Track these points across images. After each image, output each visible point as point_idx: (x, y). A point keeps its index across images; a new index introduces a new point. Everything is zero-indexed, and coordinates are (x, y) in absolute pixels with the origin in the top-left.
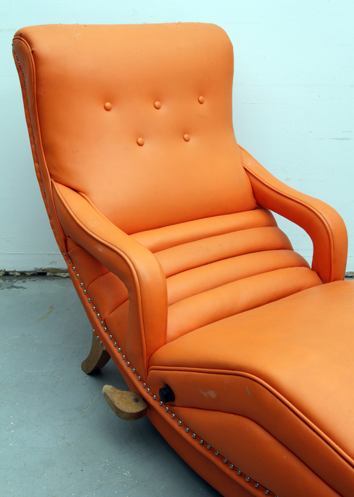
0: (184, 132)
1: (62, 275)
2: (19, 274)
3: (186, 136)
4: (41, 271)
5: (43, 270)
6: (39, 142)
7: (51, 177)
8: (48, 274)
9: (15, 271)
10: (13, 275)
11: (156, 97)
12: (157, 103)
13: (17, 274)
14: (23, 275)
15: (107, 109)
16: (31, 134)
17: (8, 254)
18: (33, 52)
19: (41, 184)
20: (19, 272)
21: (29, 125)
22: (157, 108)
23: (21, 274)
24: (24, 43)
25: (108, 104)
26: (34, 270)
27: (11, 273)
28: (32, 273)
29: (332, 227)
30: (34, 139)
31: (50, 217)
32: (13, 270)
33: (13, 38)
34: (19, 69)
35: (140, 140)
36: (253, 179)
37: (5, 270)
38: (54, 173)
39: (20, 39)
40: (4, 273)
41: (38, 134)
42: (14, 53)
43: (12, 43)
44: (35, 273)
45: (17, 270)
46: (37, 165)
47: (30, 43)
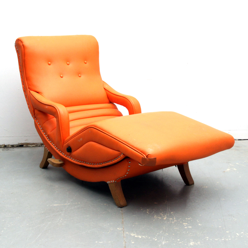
0: (79, 74)
1: (30, 146)
2: (11, 146)
3: (79, 75)
4: (21, 144)
5: (22, 144)
6: (24, 77)
7: (29, 89)
8: (24, 146)
9: (9, 145)
10: (8, 147)
11: (68, 61)
12: (68, 63)
13: (10, 146)
14: (13, 146)
15: (49, 65)
16: (21, 75)
17: (6, 137)
18: (23, 45)
19: (25, 92)
20: (11, 145)
21: (21, 71)
22: (68, 65)
23: (12, 146)
24: (20, 42)
25: (49, 63)
26: (18, 144)
27: (7, 146)
28: (17, 146)
29: (133, 104)
30: (22, 76)
31: (28, 104)
32: (8, 144)
33: (15, 41)
34: (17, 51)
35: (61, 76)
36: (107, 92)
37: (4, 145)
38: (30, 87)
39: (18, 41)
40: (4, 146)
41: (24, 74)
42: (16, 46)
43: (15, 43)
44: (18, 145)
45: (10, 144)
46: (23, 86)
47: (22, 42)
